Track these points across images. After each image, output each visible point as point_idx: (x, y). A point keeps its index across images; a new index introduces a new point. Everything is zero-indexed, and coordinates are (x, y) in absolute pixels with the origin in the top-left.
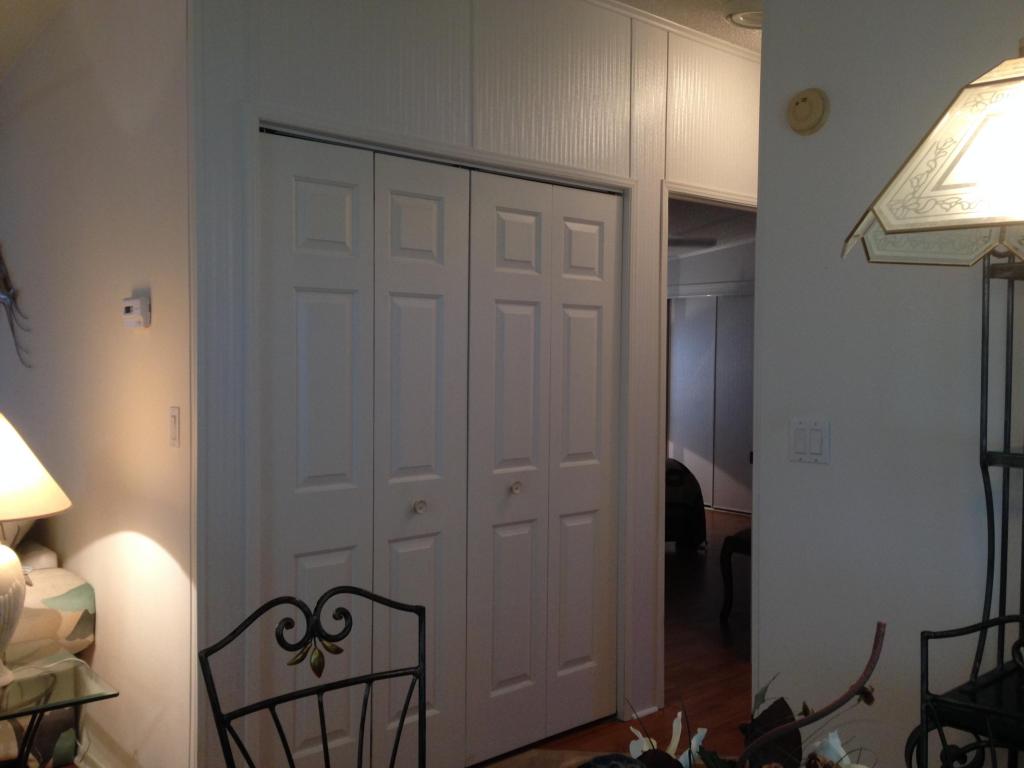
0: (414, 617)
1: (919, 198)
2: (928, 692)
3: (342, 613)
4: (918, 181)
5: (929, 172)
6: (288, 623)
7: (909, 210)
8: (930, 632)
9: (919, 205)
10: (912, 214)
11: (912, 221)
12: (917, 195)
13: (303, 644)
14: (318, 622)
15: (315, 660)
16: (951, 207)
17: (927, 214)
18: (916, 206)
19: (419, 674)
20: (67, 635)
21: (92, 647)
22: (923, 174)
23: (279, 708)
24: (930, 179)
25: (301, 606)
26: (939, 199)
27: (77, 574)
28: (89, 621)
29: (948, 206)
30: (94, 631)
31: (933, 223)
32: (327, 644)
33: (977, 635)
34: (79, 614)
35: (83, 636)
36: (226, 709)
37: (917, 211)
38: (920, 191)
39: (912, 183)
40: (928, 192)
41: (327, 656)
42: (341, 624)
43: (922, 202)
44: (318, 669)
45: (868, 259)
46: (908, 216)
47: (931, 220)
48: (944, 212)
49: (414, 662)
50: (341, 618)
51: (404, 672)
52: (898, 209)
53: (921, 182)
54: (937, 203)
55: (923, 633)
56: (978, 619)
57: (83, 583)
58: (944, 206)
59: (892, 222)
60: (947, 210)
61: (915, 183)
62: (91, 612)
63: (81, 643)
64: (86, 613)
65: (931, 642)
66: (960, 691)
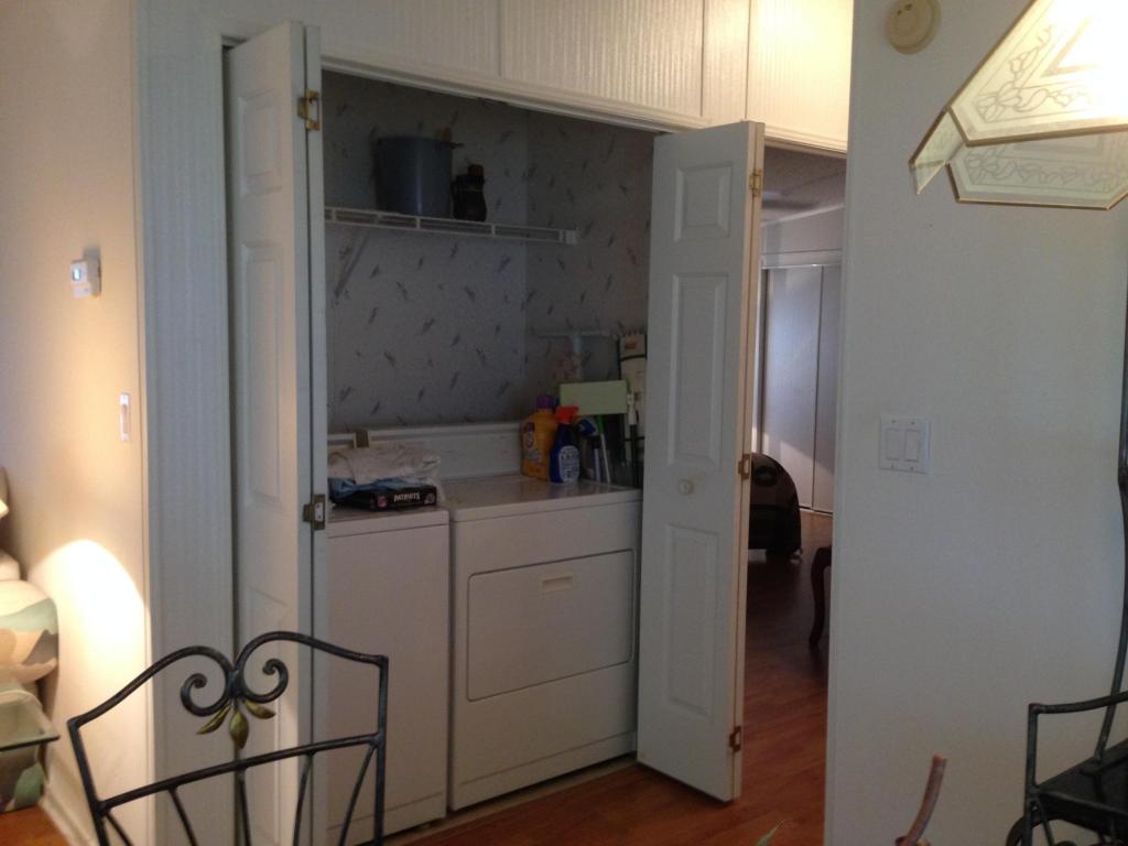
0: (374, 670)
1: (1020, 89)
2: (1034, 784)
3: (275, 666)
4: (1022, 64)
5: (1038, 49)
6: (199, 681)
7: (1005, 107)
8: (1040, 705)
9: (1020, 98)
10: (1010, 113)
11: (1009, 125)
12: (1018, 84)
13: (220, 705)
14: (240, 679)
15: (236, 726)
16: (1071, 100)
17: (1031, 113)
18: (1016, 101)
19: (377, 745)
20: (23, 659)
21: (55, 672)
22: (1029, 53)
23: (182, 790)
24: (1039, 59)
25: (218, 658)
26: (1051, 89)
27: (39, 589)
28: (49, 643)
29: (1064, 100)
30: (56, 654)
31: (1042, 125)
32: (254, 706)
33: (1102, 711)
34: (37, 636)
35: (43, 661)
36: (103, 794)
37: (1016, 108)
38: (1023, 79)
39: (1012, 66)
40: (1036, 80)
41: (253, 722)
42: (273, 681)
43: (1026, 94)
44: (240, 738)
45: (957, 196)
46: (1002, 117)
47: (1038, 121)
48: (1057, 108)
49: (371, 727)
50: (273, 672)
51: (356, 741)
52: (987, 107)
53: (1026, 64)
54: (1049, 95)
55: (1031, 706)
56: (1104, 691)
57: (44, 598)
58: (1060, 99)
59: (981, 129)
60: (1064, 105)
61: (1016, 68)
62: (52, 632)
63: (40, 669)
64: (46, 633)
65: (1042, 718)
66: (1079, 771)
